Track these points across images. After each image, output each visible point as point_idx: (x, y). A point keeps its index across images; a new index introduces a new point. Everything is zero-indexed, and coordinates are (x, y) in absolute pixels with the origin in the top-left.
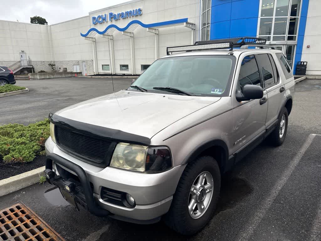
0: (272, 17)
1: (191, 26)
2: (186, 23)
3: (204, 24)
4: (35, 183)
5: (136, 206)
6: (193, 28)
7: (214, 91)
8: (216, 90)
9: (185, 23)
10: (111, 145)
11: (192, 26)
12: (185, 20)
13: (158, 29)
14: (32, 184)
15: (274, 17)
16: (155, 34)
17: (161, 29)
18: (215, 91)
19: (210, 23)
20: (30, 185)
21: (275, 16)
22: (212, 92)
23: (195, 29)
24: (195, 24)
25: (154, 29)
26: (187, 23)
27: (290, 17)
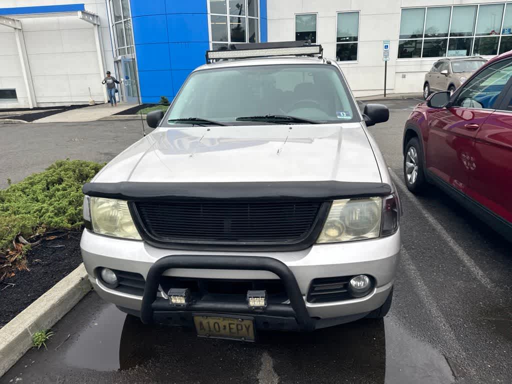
0: (225, 15)
1: (91, 18)
2: (82, 12)
3: (117, 18)
4: (25, 352)
5: (376, 289)
6: (95, 23)
7: (340, 115)
8: (341, 113)
9: (80, 13)
10: (322, 209)
11: (93, 19)
12: (80, 7)
13: (19, 21)
14: (20, 357)
15: (228, 15)
16: (15, 29)
17: (27, 21)
18: (342, 115)
19: (131, 16)
20: (17, 359)
21: (230, 14)
22: (339, 117)
23: (99, 25)
24: (97, 16)
25: (10, 19)
26: (84, 13)
27: (248, 17)
